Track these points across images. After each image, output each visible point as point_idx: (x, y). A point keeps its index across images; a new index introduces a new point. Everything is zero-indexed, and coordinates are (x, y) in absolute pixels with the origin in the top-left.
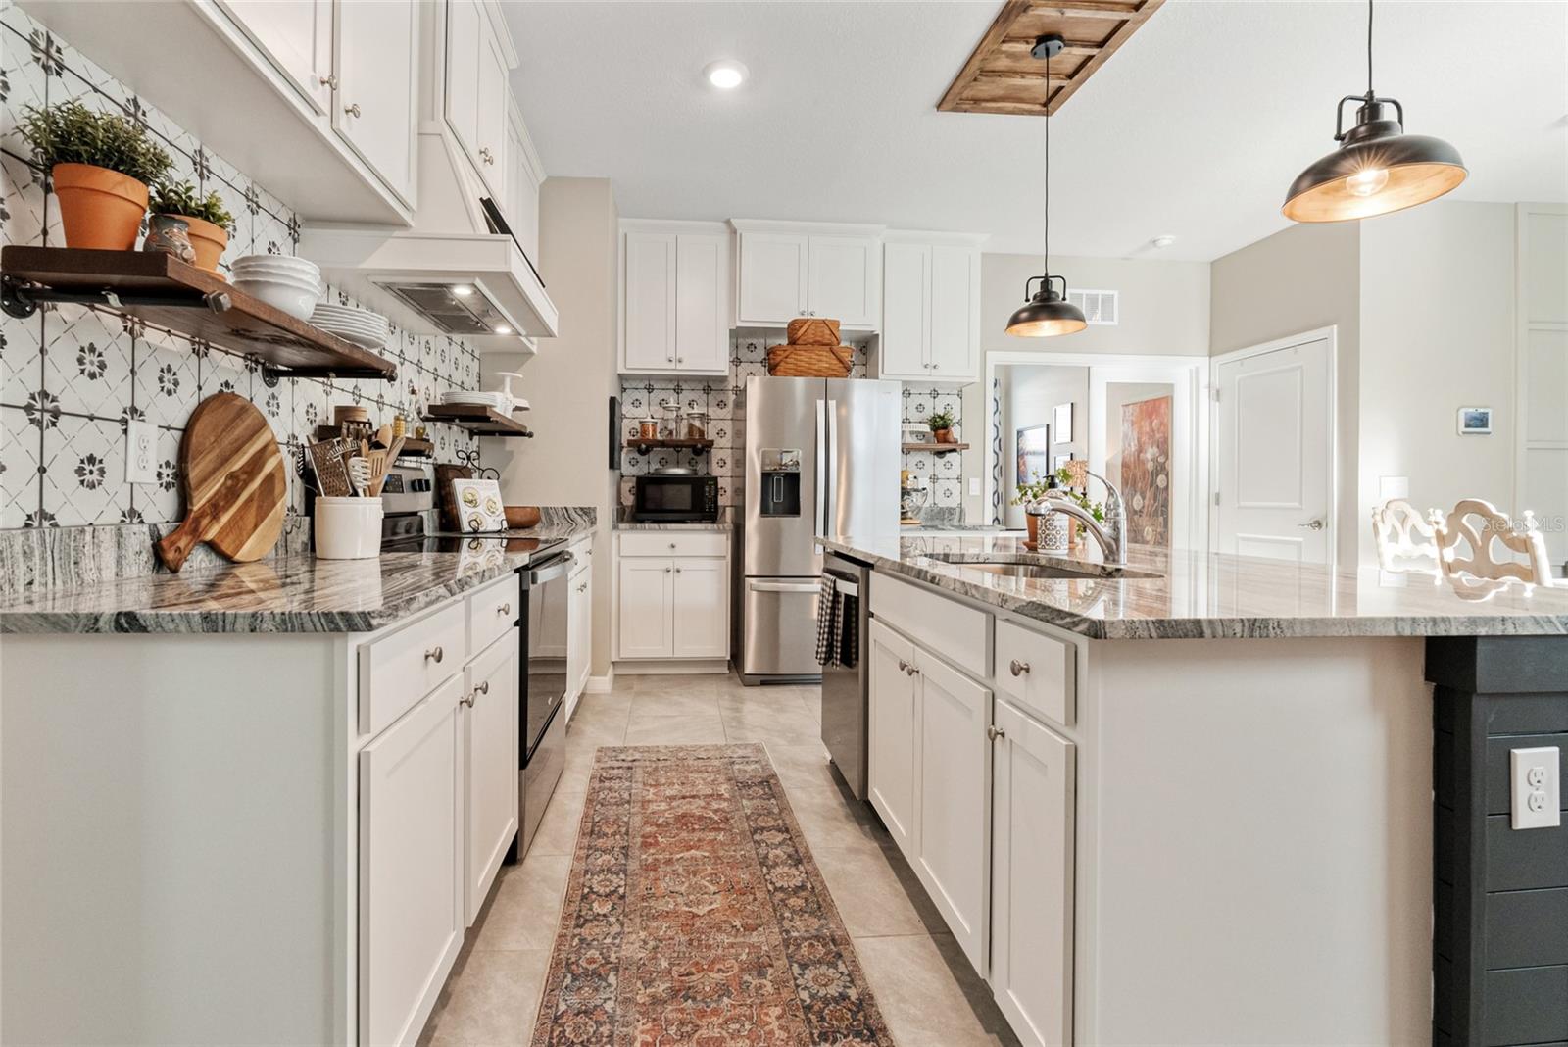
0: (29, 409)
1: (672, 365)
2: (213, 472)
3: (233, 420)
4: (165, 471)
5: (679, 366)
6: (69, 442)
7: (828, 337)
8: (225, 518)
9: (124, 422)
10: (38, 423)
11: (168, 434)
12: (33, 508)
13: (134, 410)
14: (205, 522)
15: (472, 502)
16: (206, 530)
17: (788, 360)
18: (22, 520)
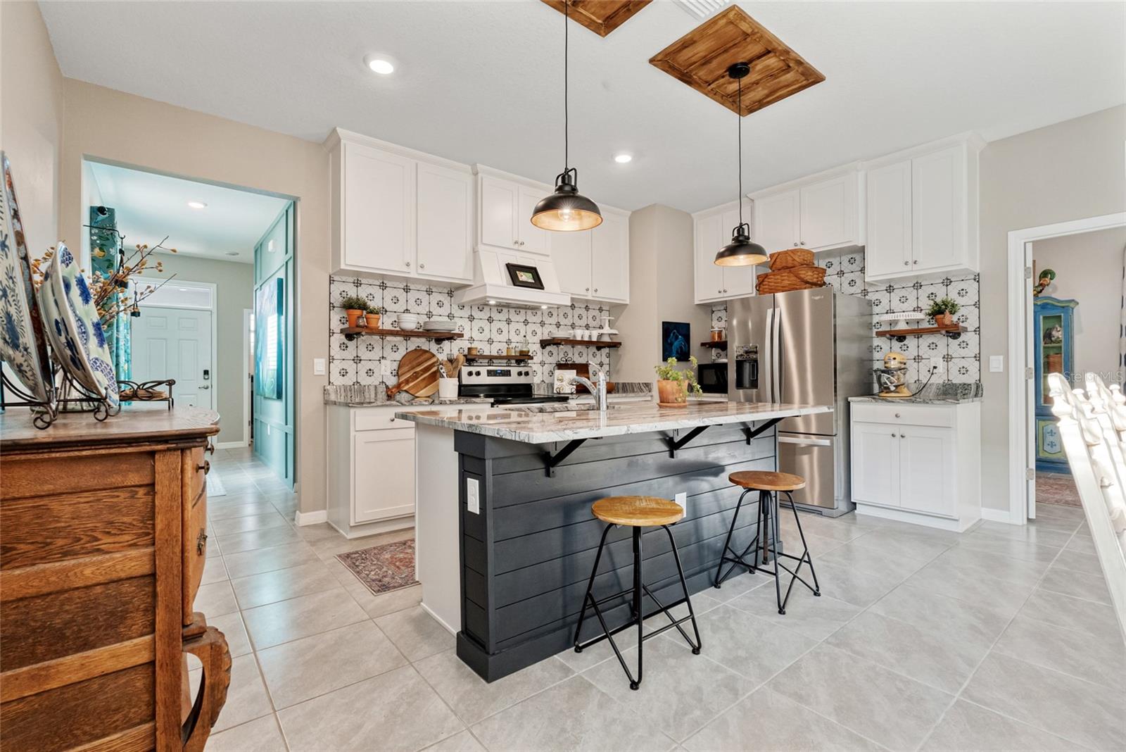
0: (354, 360)
1: (721, 295)
2: (409, 371)
3: (419, 356)
4: (394, 372)
5: (725, 295)
6: (363, 367)
7: (791, 262)
8: (411, 384)
9: (380, 360)
10: (356, 363)
11: (395, 363)
12: (355, 381)
13: (383, 357)
14: (402, 385)
15: (561, 380)
16: (403, 387)
17: (764, 283)
18: (352, 383)
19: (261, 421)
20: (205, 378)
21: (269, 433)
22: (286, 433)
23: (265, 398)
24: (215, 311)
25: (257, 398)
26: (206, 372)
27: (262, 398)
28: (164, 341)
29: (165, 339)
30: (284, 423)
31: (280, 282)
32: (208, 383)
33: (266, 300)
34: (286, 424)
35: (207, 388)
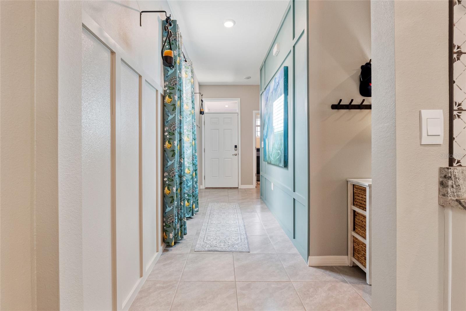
19: (265, 178)
20: (235, 150)
21: (272, 189)
22: (294, 199)
23: (270, 163)
24: (239, 113)
25: (262, 163)
26: (236, 147)
27: (266, 163)
28: (218, 130)
29: (218, 129)
30: (291, 189)
31: (286, 70)
32: (236, 152)
33: (272, 92)
34: (294, 191)
35: (236, 155)
